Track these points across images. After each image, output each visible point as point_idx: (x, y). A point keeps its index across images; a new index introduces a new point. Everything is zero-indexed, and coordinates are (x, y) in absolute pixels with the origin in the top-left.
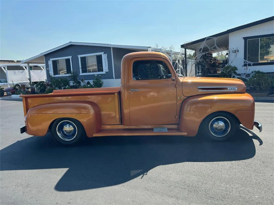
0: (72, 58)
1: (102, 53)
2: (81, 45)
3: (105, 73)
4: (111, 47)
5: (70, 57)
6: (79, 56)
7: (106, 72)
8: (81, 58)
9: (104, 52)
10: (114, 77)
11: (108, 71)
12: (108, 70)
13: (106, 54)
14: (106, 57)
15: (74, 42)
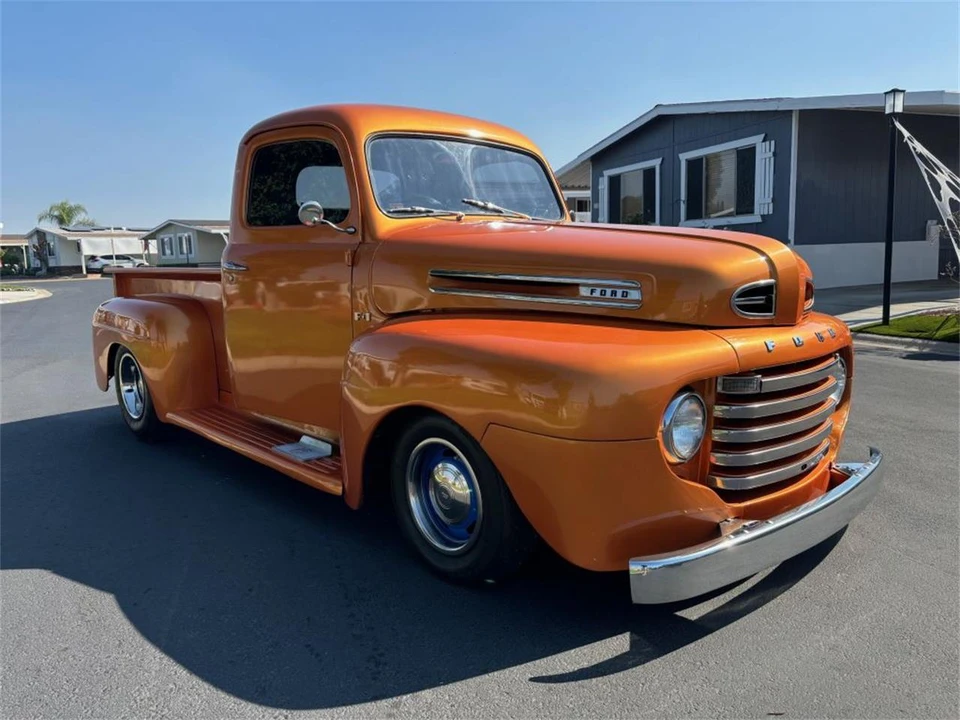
0: (661, 165)
1: (756, 140)
2: (688, 115)
3: (759, 220)
4: (791, 111)
5: (656, 163)
6: (684, 157)
7: (763, 216)
8: (690, 163)
9: (763, 136)
10: (791, 236)
11: (771, 212)
12: (771, 205)
13: (773, 142)
14: (771, 154)
15: (670, 106)
